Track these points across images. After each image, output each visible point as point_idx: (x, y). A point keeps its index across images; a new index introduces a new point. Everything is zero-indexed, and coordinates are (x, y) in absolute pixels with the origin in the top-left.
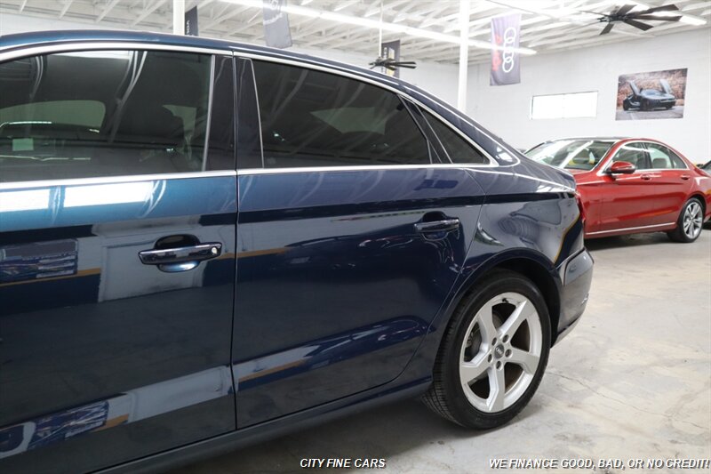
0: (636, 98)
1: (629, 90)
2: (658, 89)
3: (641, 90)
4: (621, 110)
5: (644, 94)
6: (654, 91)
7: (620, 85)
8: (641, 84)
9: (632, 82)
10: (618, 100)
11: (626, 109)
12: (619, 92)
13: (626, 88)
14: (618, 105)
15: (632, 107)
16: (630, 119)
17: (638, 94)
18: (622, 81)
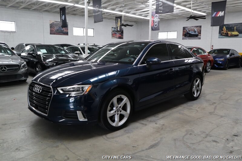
0: (188, 33)
1: (186, 31)
2: (194, 31)
3: (189, 31)
4: (184, 37)
5: (190, 32)
6: (193, 32)
7: (183, 30)
8: (189, 30)
9: (187, 29)
10: (183, 34)
11: (185, 36)
12: (183, 32)
13: (185, 30)
14: (183, 35)
15: (187, 36)
16: (186, 39)
17: (188, 32)
18: (184, 28)
